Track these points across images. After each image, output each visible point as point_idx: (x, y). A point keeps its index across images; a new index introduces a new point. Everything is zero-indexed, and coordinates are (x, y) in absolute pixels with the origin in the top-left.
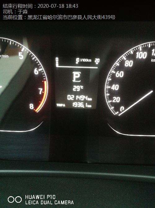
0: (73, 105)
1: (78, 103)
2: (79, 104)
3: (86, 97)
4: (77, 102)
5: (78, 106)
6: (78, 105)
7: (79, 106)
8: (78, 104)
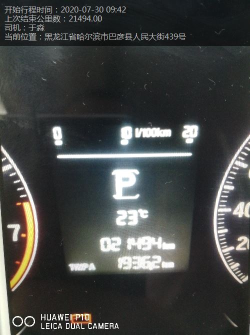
0: (117, 264)
1: (134, 258)
2: (136, 260)
3: (157, 241)
4: (132, 256)
5: (133, 265)
6: (135, 263)
7: (136, 265)
8: (133, 260)
